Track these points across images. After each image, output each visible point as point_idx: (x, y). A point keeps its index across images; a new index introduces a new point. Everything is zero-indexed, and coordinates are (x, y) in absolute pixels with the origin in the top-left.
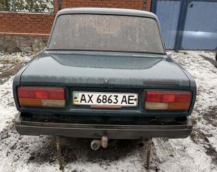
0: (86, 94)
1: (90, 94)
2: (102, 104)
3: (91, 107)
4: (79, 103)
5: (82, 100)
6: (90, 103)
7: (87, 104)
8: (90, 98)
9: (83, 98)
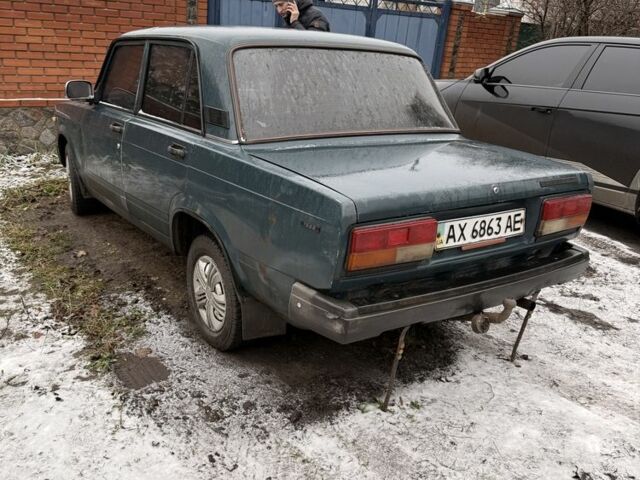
0: (456, 223)
1: (462, 223)
2: (478, 239)
3: (463, 248)
4: (444, 245)
5: (449, 237)
6: (462, 242)
7: (457, 243)
8: (462, 230)
9: (451, 234)
